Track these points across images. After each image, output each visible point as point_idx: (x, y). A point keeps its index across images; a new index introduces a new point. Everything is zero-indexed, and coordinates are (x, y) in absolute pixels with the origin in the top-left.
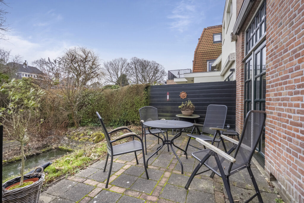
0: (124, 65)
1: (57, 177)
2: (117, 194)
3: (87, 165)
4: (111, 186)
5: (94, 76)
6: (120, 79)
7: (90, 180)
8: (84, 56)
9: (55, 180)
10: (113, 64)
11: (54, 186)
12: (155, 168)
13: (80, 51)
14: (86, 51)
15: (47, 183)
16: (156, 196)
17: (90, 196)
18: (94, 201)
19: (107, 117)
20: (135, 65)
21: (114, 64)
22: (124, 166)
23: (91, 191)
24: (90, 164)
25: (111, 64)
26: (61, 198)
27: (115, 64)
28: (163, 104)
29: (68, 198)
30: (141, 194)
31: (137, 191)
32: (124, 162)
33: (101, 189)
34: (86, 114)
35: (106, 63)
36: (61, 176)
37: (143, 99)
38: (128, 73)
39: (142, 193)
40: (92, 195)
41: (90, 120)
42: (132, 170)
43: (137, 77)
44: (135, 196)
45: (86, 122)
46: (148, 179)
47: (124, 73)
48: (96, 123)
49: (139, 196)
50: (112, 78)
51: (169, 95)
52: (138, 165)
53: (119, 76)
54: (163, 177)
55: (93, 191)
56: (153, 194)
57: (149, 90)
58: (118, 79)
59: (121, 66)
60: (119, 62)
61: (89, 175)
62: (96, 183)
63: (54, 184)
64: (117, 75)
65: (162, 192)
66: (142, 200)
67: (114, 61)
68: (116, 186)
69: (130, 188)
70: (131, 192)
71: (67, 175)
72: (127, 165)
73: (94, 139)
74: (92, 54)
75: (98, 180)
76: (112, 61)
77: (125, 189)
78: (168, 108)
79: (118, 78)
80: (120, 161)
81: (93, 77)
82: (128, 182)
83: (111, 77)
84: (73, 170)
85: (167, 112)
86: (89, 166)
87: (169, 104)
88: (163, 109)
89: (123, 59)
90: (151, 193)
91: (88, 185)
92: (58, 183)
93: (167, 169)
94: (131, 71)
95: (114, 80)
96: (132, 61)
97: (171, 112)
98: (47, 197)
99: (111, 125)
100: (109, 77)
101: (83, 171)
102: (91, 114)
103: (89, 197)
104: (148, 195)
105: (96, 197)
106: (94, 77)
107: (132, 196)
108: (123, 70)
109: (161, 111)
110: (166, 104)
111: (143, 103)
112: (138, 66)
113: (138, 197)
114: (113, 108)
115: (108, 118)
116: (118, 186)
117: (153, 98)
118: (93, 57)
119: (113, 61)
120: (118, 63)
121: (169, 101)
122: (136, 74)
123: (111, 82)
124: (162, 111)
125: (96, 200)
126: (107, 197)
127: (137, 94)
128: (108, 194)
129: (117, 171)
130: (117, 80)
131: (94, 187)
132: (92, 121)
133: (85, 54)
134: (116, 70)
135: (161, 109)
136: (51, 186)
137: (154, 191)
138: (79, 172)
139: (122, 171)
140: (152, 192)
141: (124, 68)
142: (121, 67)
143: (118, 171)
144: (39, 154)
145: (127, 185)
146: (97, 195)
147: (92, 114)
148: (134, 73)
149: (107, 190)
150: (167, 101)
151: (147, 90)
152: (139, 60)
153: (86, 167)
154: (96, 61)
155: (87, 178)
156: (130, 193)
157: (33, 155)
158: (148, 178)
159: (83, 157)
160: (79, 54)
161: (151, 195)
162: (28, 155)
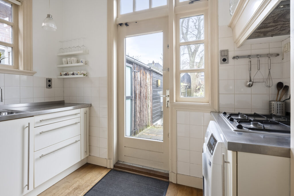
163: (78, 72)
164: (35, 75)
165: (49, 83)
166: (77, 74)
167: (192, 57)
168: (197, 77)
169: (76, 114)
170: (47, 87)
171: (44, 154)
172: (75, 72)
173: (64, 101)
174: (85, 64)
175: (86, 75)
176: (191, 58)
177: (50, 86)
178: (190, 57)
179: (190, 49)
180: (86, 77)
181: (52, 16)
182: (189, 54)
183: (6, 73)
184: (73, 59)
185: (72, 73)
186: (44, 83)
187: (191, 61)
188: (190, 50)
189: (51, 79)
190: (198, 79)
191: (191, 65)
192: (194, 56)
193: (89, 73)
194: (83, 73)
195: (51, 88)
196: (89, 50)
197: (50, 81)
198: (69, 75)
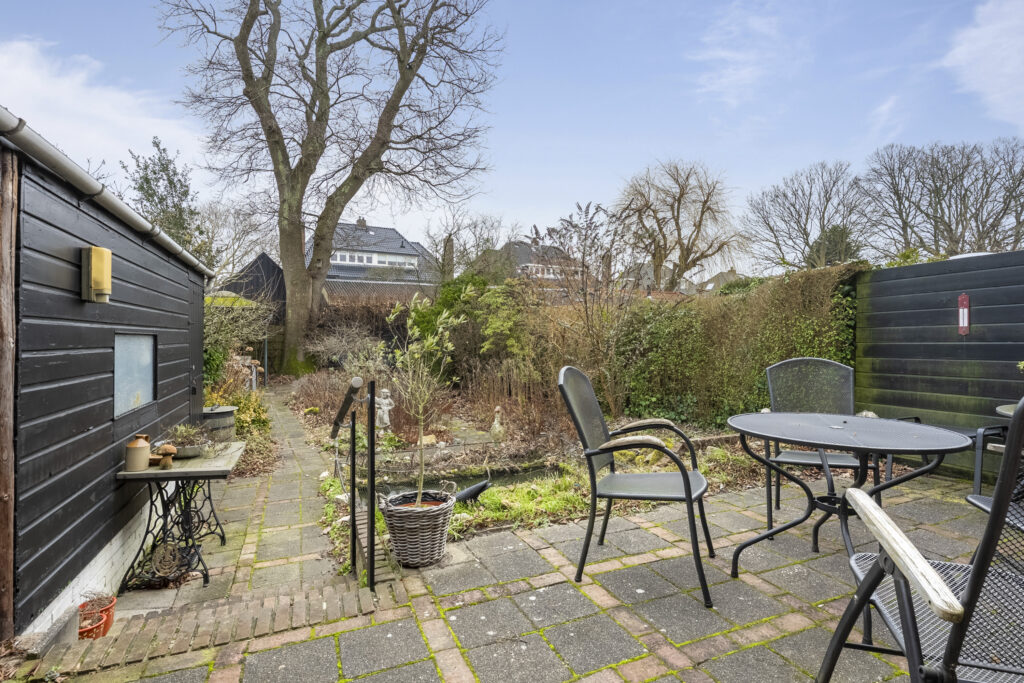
0: (834, 189)
1: (497, 521)
2: (590, 603)
3: (573, 516)
4: (591, 581)
5: (710, 252)
6: (818, 251)
7: (554, 551)
8: (674, 190)
9: (491, 527)
10: (785, 196)
11: (485, 537)
12: (766, 587)
13: (662, 175)
14: (680, 171)
15: (475, 527)
16: (690, 658)
17: (533, 583)
18: (532, 595)
19: (708, 394)
20: (893, 178)
21: (790, 195)
22: (664, 548)
23: (542, 574)
24: (581, 515)
25: (777, 196)
26: (481, 563)
27: (795, 194)
28: (935, 352)
29: (492, 568)
30: (649, 632)
31: (646, 621)
32: (671, 539)
33: (565, 579)
34: (644, 378)
35: (757, 197)
36: (506, 522)
37: (831, 328)
38: (854, 217)
39: (657, 631)
40: (536, 582)
41: (654, 399)
42: (677, 567)
43: (904, 229)
44: (629, 630)
45: (644, 404)
46: (707, 607)
47: (838, 220)
48: (673, 410)
49: (640, 634)
50: (783, 248)
51: (969, 308)
52: (711, 560)
53: (815, 234)
54: (769, 622)
55: (544, 576)
56: (686, 650)
57: (863, 289)
58: (807, 249)
59: (822, 194)
60: (811, 182)
61: (563, 539)
62: (564, 561)
63: (486, 533)
64: (806, 234)
65: (723, 657)
66: (641, 645)
67: (790, 184)
68: (602, 586)
69: (635, 607)
70: (627, 616)
71: (517, 523)
72: (677, 549)
73: (647, 459)
74: (702, 174)
75: (571, 557)
76: (782, 187)
77: (618, 603)
78: (965, 369)
79: (807, 244)
80: (665, 531)
81: (706, 257)
82: (640, 591)
83: (778, 244)
84: (535, 518)
85: (962, 388)
86: (576, 521)
87: (970, 353)
88: (935, 373)
89: (830, 166)
90: (683, 644)
91: (544, 558)
92: (494, 535)
93: (810, 608)
94: (869, 209)
95: (789, 258)
96: (877, 166)
97: (985, 390)
98: (462, 554)
99: (718, 421)
100: (772, 245)
101: (556, 526)
102: (658, 379)
103: (529, 584)
104: (671, 643)
105: (541, 590)
106: (710, 255)
107: (624, 625)
108: (830, 209)
109: (927, 381)
110: (954, 352)
111: (830, 344)
112: (907, 181)
113: (636, 635)
114: (724, 364)
115: (710, 396)
116: (607, 590)
117: (885, 321)
118: (705, 186)
119: (786, 184)
120: (806, 187)
121: (969, 337)
122: (901, 217)
123: (778, 264)
124: (932, 382)
125: (537, 596)
126: (564, 600)
127: (807, 306)
128: (570, 595)
129: (634, 555)
130: (803, 253)
131: (553, 567)
132: (660, 402)
133: (677, 181)
134: (798, 218)
135: (924, 372)
136: (478, 535)
137: (698, 643)
138: (546, 525)
139: (649, 557)
140: (687, 642)
141: (835, 201)
142: (823, 200)
143: (638, 554)
144: (517, 471)
145: (634, 595)
146: (545, 586)
147: (661, 380)
148: (887, 214)
149: (574, 587)
150: (961, 338)
151: (855, 290)
152: (910, 154)
153: (568, 520)
154: (714, 199)
155: (551, 544)
156: (623, 618)
157: (504, 471)
158: (708, 604)
159: (570, 494)
160: (660, 186)
161: (678, 649)
162: (495, 468)
167: (293, 188)
168: (314, 278)
176: (287, 195)
178: (281, 188)
179: (280, 153)
182: (278, 174)
187: (286, 206)
188: (280, 158)
190: (318, 284)
191: (286, 222)
192: (299, 186)
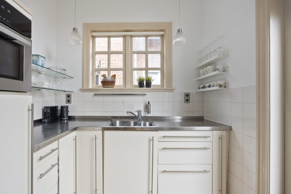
163: (214, 83)
164: (174, 91)
165: (187, 98)
166: (213, 86)
169: (205, 137)
170: (185, 102)
171: (167, 170)
172: (211, 84)
173: (203, 117)
174: (224, 71)
175: (223, 86)
177: (187, 100)
180: (225, 88)
181: (181, 30)
183: (154, 92)
184: (209, 69)
185: (208, 85)
186: (182, 98)
189: (189, 93)
193: (228, 83)
194: (219, 84)
195: (189, 102)
196: (228, 51)
197: (187, 96)
198: (206, 88)
